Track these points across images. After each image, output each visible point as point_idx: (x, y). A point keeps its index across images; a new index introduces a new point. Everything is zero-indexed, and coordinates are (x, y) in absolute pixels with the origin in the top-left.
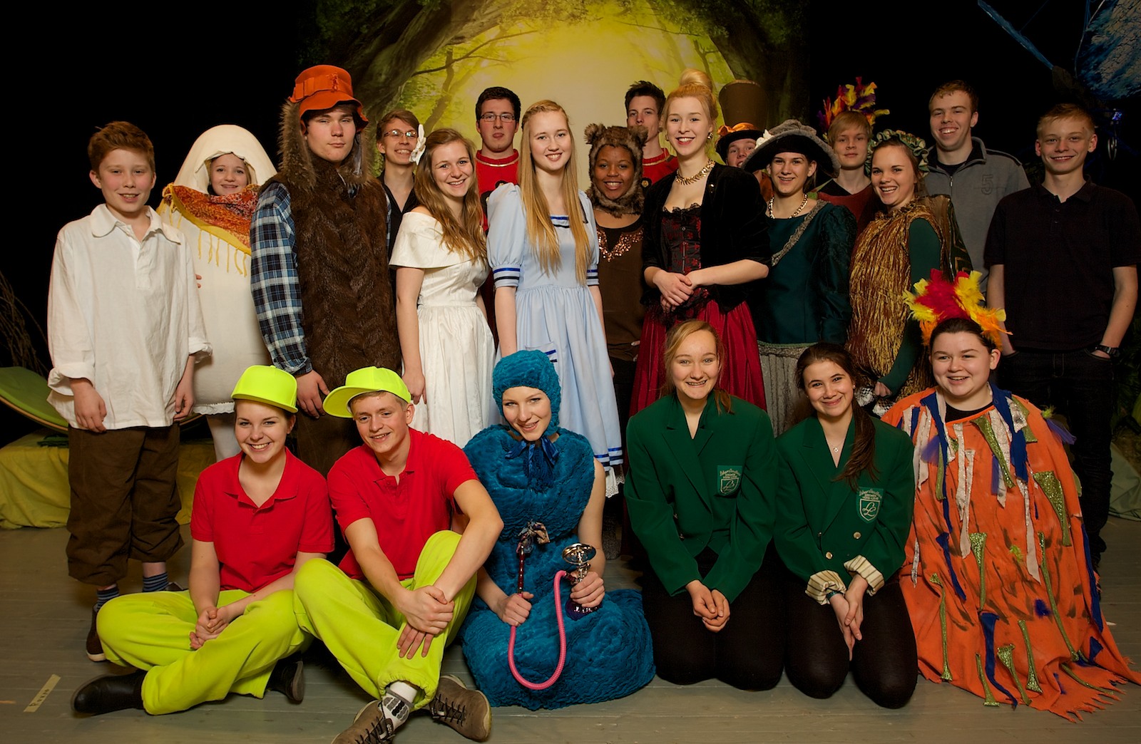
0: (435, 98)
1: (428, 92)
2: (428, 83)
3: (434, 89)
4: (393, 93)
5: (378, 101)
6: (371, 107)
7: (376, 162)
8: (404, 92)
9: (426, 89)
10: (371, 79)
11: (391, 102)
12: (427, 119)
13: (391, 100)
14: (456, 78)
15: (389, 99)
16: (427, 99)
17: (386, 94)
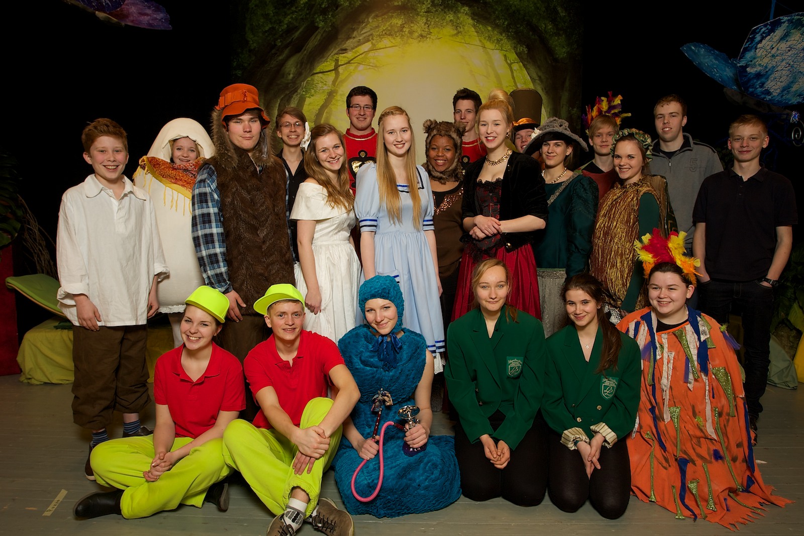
0: (327, 91)
1: (322, 87)
2: (322, 80)
3: (326, 85)
4: (298, 87)
5: (287, 92)
6: (283, 96)
8: (305, 86)
9: (320, 85)
10: (283, 77)
11: (296, 93)
12: (321, 105)
13: (297, 91)
14: (341, 77)
15: (295, 91)
16: (321, 91)
17: (293, 87)
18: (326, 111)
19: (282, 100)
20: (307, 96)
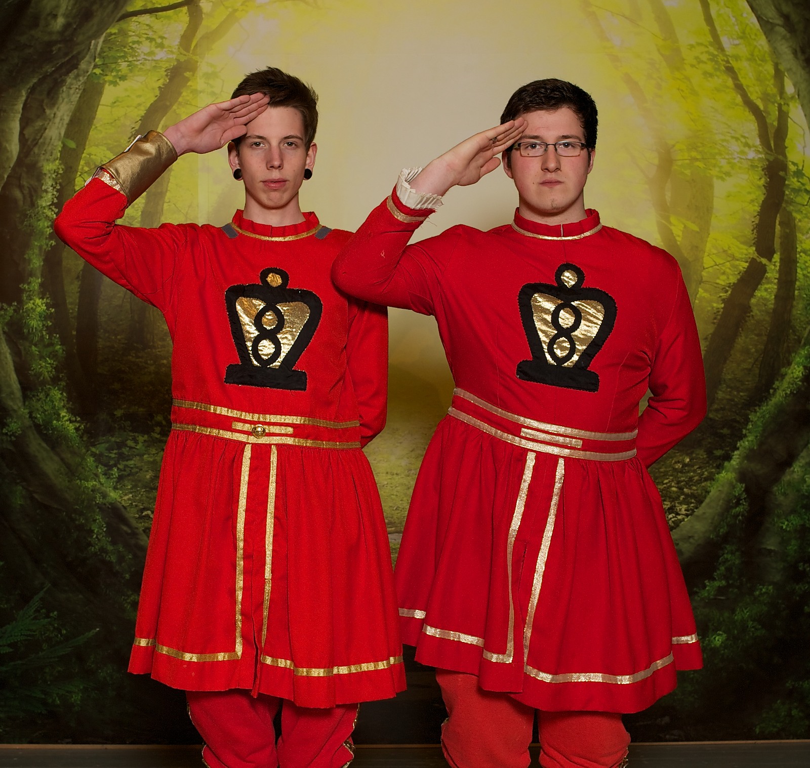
0: (166, 65)
1: (151, 53)
2: (151, 34)
3: (161, 46)
4: (79, 53)
5: (49, 68)
6: (35, 80)
7: (46, 191)
8: (102, 51)
9: (146, 47)
10: (35, 24)
11: (75, 71)
12: (148, 105)
13: (76, 66)
14: (208, 24)
15: (72, 64)
16: (148, 65)
17: (66, 54)
18: (162, 123)
19: (32, 91)
20: (107, 78)
